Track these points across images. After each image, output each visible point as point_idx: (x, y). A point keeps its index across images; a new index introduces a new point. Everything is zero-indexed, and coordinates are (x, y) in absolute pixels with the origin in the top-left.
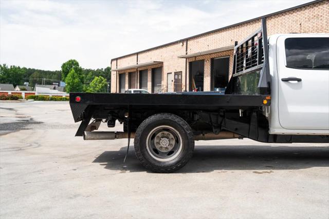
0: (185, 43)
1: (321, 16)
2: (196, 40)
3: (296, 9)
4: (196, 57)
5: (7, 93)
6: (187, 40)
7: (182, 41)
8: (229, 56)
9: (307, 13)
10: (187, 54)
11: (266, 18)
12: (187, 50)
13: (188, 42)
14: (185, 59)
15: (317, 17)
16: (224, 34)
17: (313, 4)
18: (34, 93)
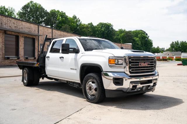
5: (166, 57)
18: (181, 57)
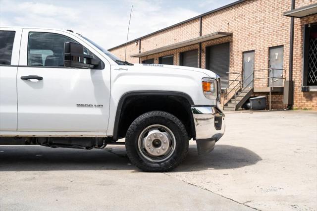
0: (139, 43)
1: (244, 16)
2: (148, 40)
3: (225, 8)
4: (147, 56)
6: (140, 39)
7: (136, 41)
8: (173, 55)
9: (233, 12)
10: (140, 52)
11: (201, 18)
12: (140, 49)
13: (141, 42)
14: (138, 58)
15: (241, 16)
16: (169, 33)
17: (238, 4)
